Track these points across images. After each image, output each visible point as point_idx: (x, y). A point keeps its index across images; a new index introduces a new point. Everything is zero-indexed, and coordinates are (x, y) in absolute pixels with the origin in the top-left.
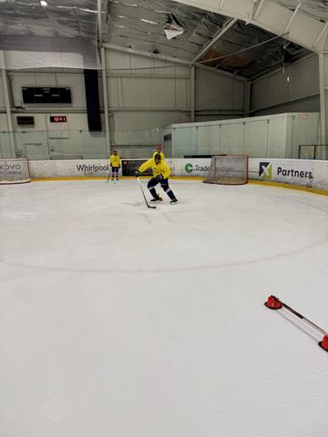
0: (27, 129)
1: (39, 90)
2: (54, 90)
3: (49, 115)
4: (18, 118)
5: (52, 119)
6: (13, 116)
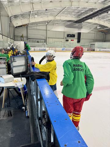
2: (72, 35)
3: (71, 39)
6: (65, 40)
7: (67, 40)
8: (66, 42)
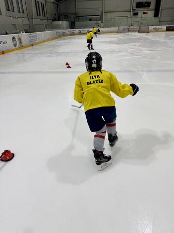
0: (135, 17)
1: (141, 3)
2: (146, 3)
3: (142, 12)
4: (134, 13)
5: (144, 13)
6: (132, 13)
8: (133, 17)
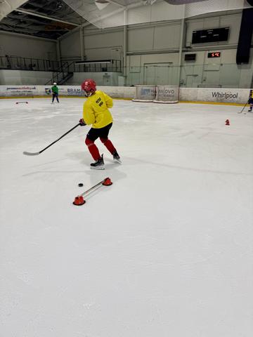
1: (204, 32)
3: (207, 52)
4: (186, 55)
6: (181, 55)
7: (190, 58)
8: (185, 64)
